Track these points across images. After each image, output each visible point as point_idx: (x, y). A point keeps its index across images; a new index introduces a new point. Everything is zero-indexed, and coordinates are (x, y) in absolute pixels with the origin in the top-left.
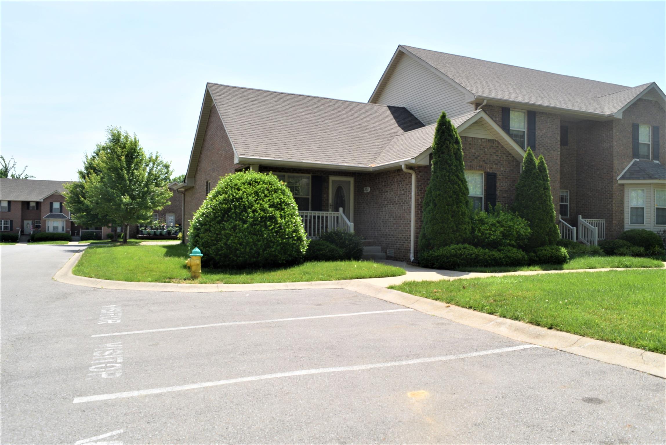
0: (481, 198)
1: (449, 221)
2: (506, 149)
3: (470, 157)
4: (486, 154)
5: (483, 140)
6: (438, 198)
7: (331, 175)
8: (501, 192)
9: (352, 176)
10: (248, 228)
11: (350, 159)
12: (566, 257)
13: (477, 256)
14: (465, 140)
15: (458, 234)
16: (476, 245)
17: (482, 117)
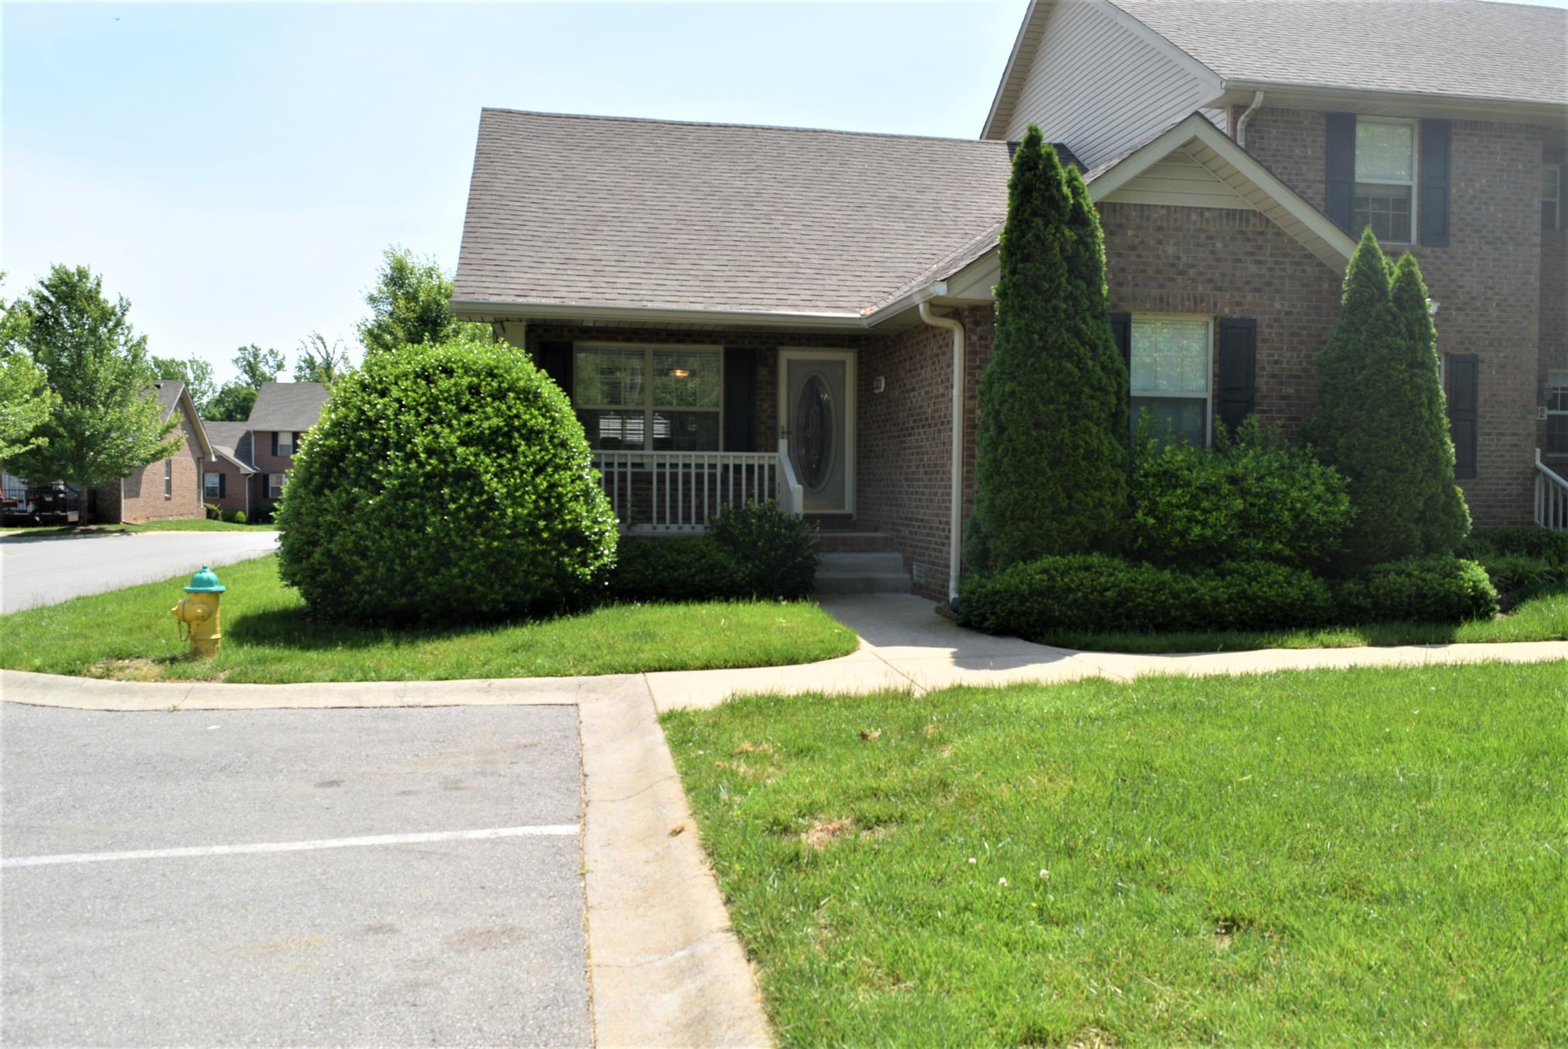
0: (1204, 401)
1: (1041, 479)
2: (1292, 241)
3: (1157, 272)
4: (1218, 260)
5: (1207, 214)
6: (1007, 406)
7: (783, 344)
8: (1273, 381)
9: (849, 347)
10: (381, 506)
11: (806, 295)
12: (1484, 594)
13: (1126, 594)
14: (1142, 217)
15: (1071, 520)
16: (1134, 557)
17: (1194, 139)
